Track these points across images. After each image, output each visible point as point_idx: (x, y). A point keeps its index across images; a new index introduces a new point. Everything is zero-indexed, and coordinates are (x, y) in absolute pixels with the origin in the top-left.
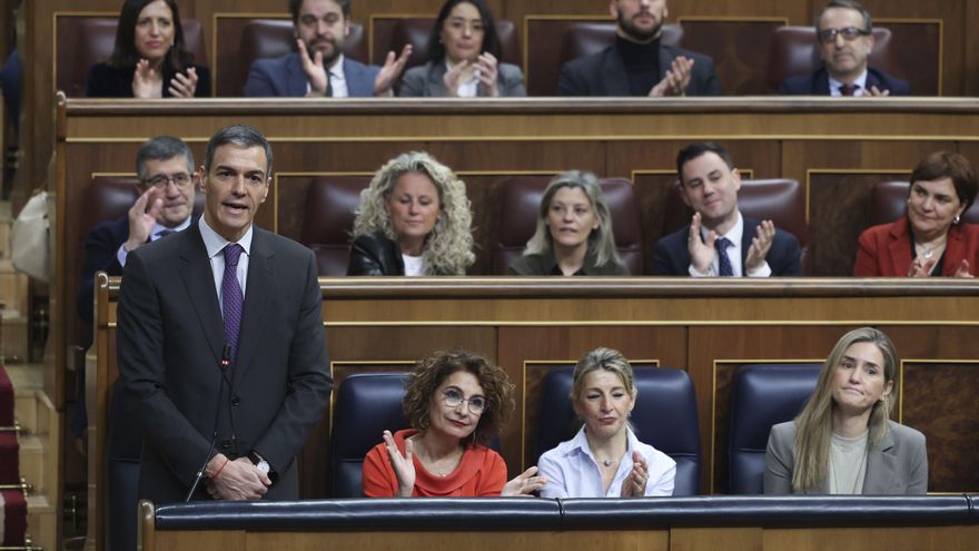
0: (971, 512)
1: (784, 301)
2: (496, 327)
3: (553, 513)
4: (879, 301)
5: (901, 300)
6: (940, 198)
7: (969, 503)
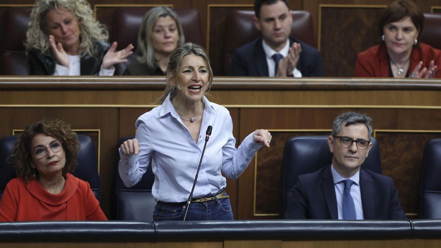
0: (413, 231)
1: (301, 93)
2: (119, 108)
3: (150, 230)
4: (361, 93)
5: (375, 93)
6: (406, 30)
7: (411, 225)
